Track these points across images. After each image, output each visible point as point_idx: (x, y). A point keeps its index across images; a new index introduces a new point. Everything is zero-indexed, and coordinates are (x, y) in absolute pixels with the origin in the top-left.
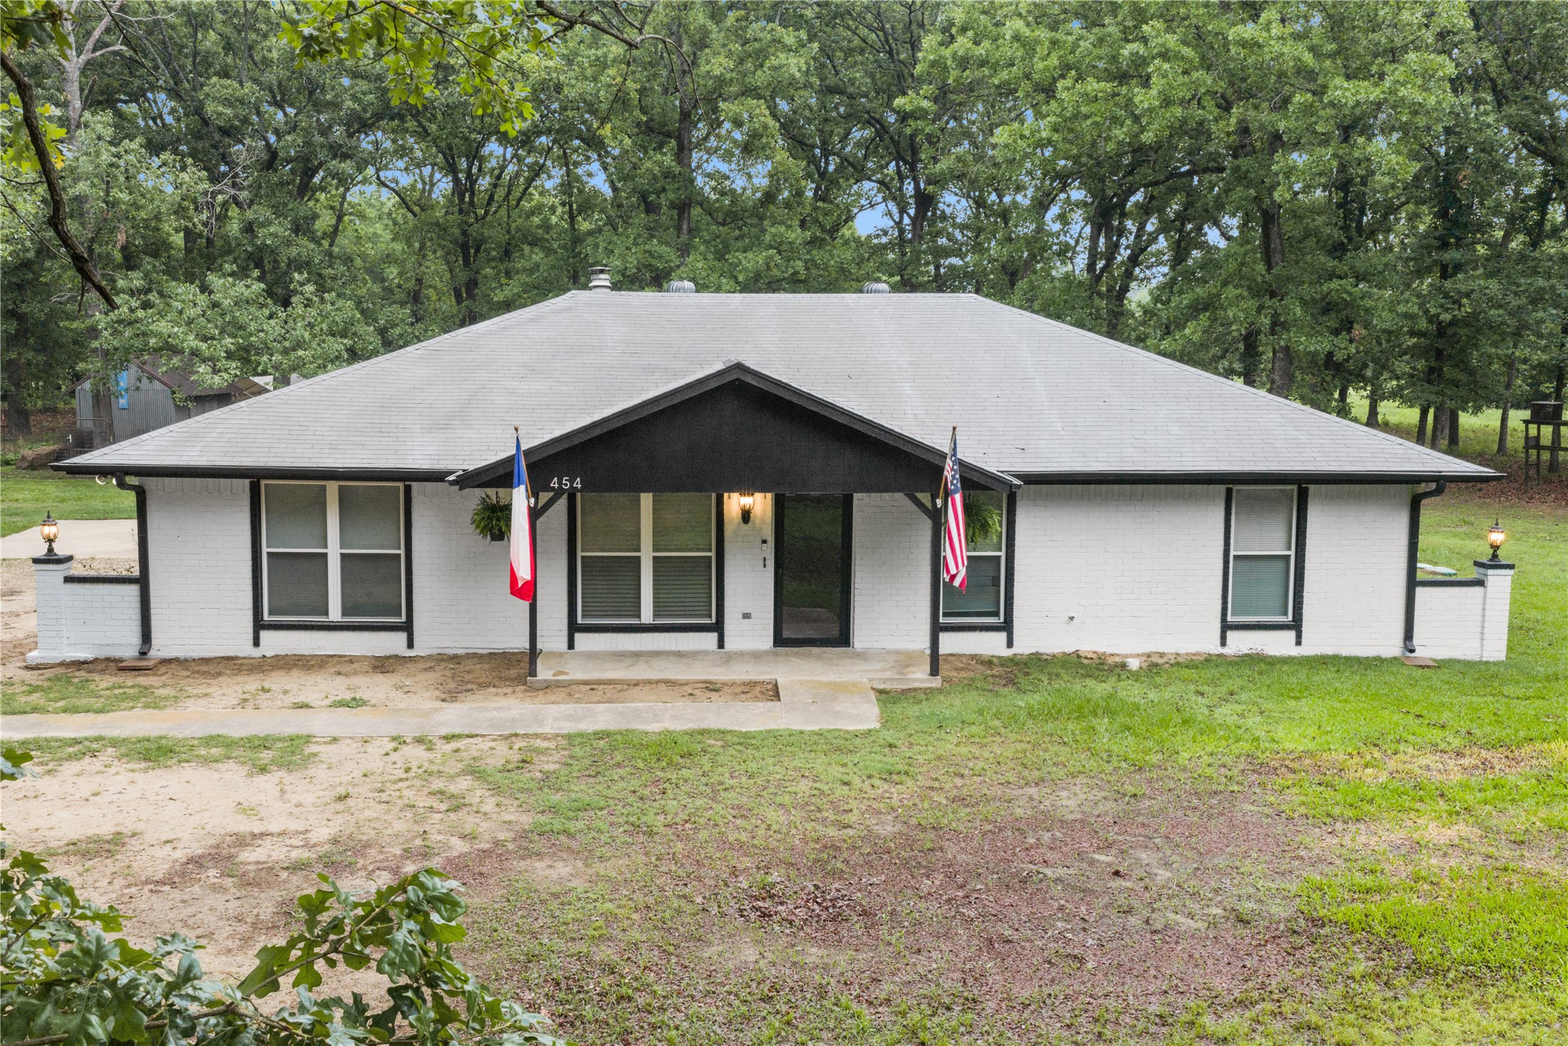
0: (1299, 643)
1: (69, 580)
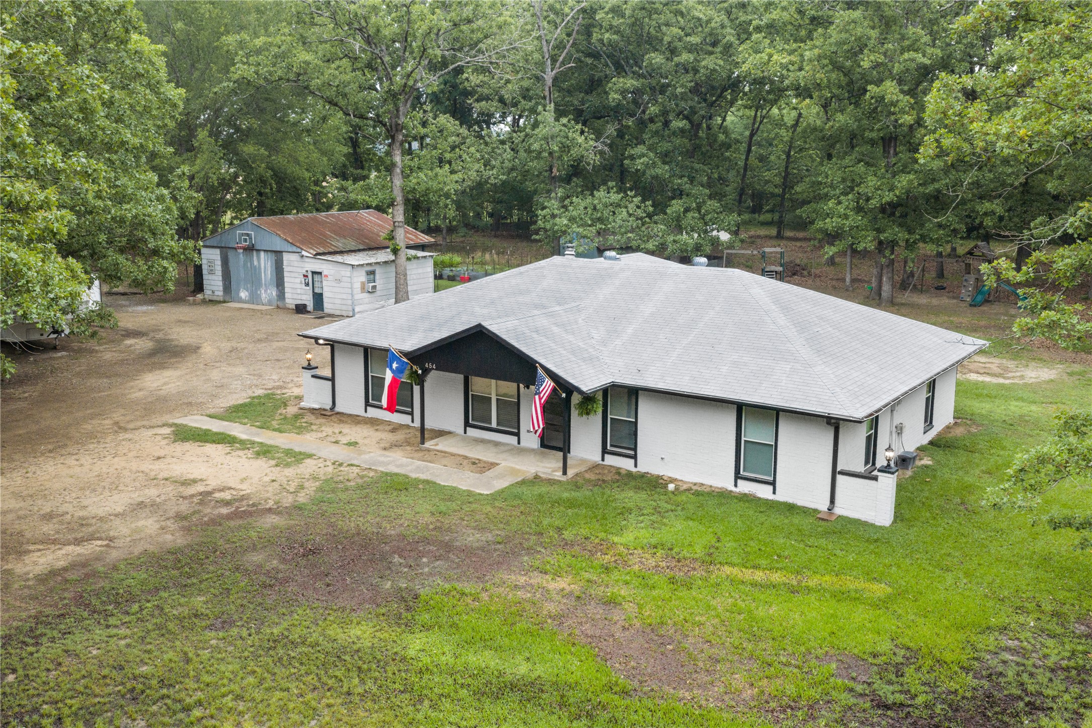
0: (774, 493)
1: (313, 376)
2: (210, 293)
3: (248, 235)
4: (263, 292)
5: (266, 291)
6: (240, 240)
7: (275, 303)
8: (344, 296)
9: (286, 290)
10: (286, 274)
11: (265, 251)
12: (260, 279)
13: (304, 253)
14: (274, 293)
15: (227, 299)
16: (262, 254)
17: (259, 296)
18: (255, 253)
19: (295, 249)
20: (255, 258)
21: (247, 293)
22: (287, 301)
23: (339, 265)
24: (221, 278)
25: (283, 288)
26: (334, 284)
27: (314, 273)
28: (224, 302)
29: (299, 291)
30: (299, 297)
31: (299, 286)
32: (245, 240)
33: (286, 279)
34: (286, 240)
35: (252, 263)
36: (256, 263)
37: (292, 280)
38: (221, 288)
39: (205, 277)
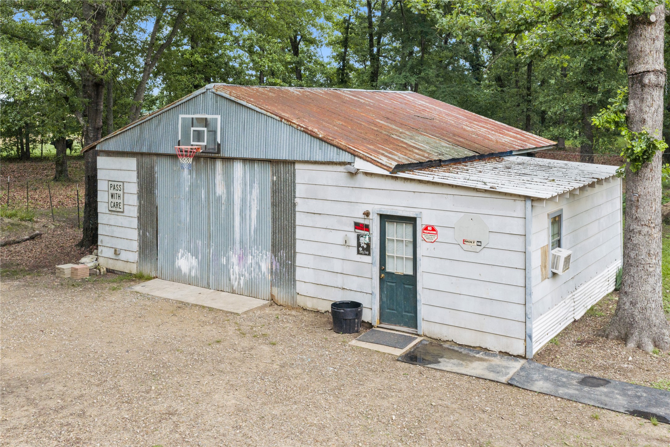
2: (110, 253)
3: (205, 122)
4: (234, 259)
5: (241, 258)
6: (186, 134)
7: (265, 290)
8: (496, 292)
9: (300, 260)
10: (300, 219)
11: (245, 160)
12: (229, 228)
13: (360, 164)
14: (265, 266)
15: (147, 270)
16: (238, 167)
17: (225, 269)
18: (219, 165)
19: (332, 154)
20: (219, 178)
21: (194, 262)
22: (300, 287)
23: (479, 198)
24: (135, 223)
25: (292, 256)
26: (457, 252)
27: (385, 218)
28: (140, 278)
29: (337, 266)
30: (339, 281)
31: (340, 252)
32: (199, 136)
33: (300, 233)
34: (306, 131)
35: (210, 189)
36: (220, 190)
37: (319, 235)
38: (135, 246)
39: (102, 219)
